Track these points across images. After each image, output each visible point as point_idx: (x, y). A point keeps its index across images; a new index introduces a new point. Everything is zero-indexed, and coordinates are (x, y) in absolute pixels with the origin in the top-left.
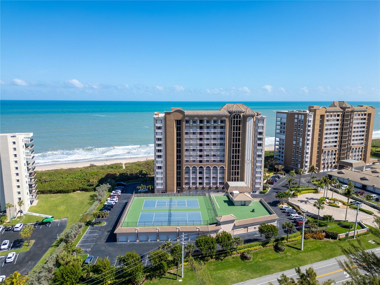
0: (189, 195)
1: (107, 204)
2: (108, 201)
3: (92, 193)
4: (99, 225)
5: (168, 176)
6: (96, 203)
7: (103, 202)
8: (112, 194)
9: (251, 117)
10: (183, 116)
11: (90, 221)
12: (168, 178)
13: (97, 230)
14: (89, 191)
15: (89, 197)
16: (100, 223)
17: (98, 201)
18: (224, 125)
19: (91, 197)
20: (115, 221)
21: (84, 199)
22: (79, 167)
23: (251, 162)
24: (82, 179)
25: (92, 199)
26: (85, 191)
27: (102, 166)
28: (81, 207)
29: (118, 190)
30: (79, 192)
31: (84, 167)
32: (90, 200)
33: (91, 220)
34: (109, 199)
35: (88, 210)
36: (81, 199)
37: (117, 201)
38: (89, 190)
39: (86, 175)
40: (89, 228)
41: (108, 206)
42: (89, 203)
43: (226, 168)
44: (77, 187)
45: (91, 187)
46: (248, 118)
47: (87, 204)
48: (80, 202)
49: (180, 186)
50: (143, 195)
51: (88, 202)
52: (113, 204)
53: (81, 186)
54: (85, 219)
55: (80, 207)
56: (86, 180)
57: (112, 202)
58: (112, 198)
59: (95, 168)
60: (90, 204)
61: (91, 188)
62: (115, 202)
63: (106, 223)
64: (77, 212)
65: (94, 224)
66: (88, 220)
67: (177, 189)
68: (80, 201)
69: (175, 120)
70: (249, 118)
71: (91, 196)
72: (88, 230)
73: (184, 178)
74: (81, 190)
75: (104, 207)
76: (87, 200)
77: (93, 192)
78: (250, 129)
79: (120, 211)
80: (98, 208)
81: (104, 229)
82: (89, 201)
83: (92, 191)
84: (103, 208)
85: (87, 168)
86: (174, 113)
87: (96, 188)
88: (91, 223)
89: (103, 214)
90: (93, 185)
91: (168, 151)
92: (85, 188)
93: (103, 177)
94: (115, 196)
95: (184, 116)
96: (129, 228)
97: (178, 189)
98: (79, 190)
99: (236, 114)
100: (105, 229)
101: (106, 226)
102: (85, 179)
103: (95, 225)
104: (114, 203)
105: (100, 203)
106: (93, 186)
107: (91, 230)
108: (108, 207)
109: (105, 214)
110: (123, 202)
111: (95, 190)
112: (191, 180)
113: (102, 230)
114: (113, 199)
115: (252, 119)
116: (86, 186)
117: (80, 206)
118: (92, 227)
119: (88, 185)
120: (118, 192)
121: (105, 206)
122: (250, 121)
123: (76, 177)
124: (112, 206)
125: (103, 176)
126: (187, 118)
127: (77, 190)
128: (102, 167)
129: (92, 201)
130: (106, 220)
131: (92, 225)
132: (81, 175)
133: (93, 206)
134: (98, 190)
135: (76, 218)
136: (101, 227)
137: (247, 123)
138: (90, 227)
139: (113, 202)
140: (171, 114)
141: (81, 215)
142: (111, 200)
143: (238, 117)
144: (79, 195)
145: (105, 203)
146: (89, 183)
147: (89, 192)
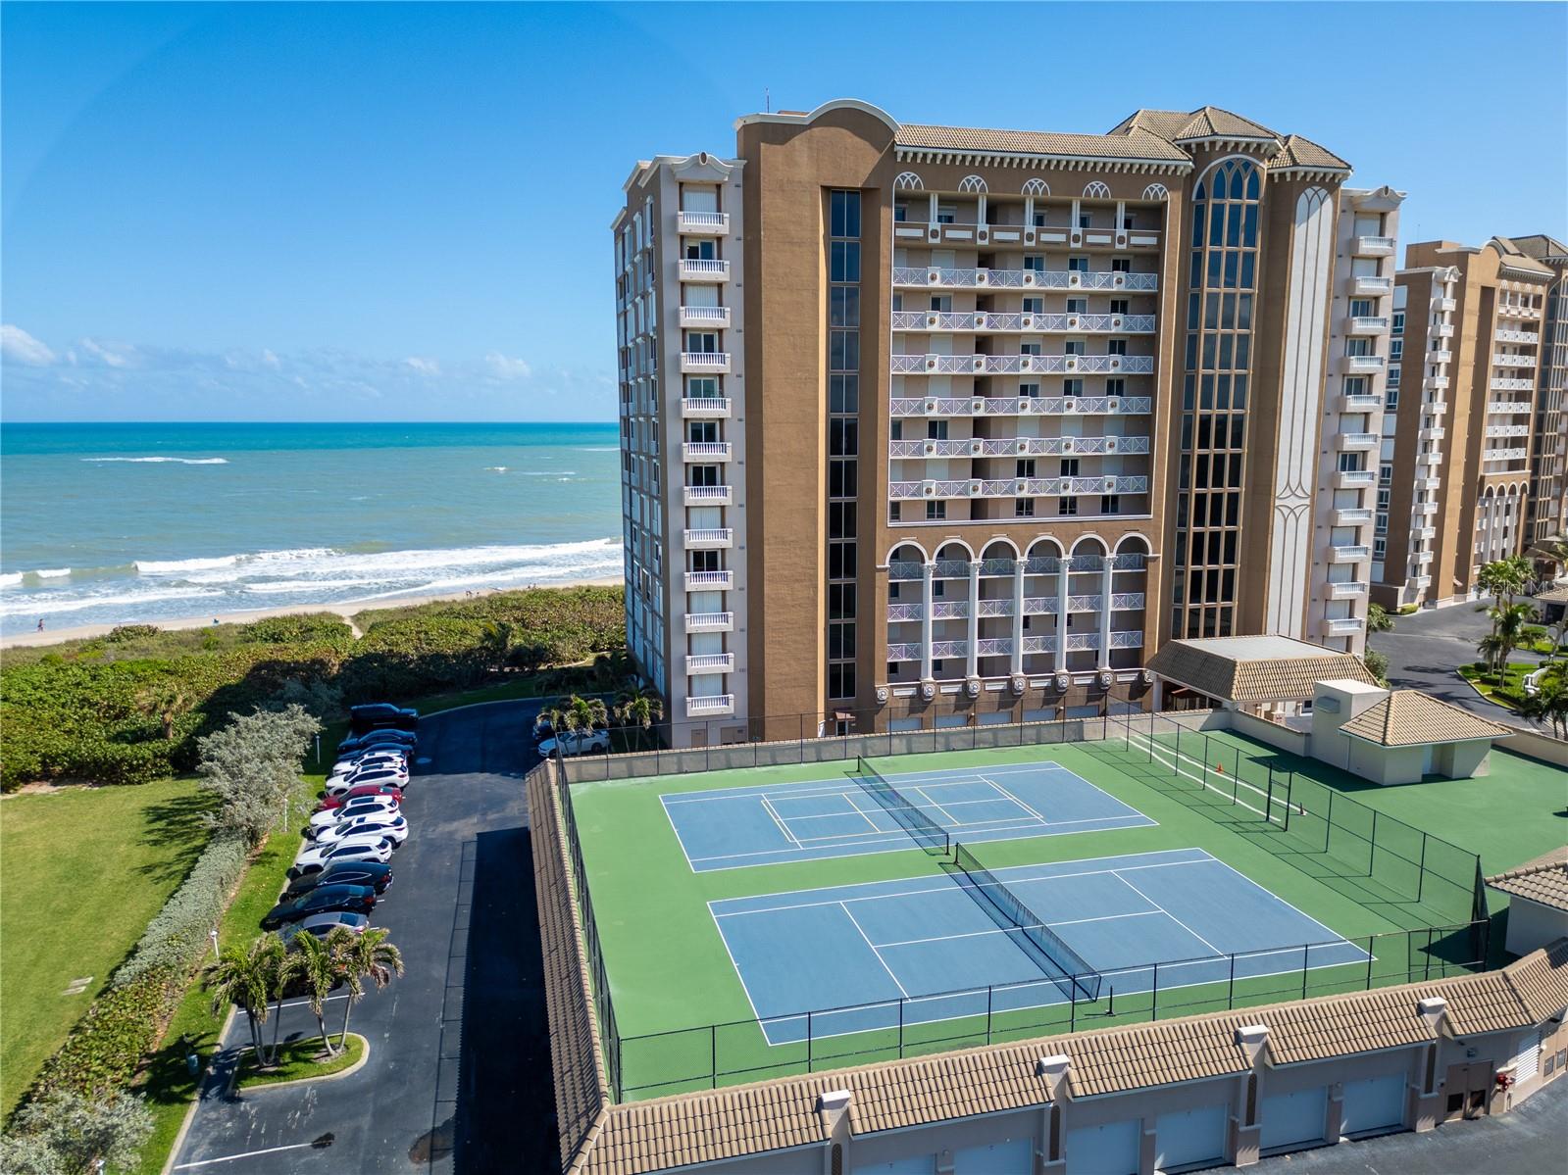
0: (974, 745)
1: (321, 862)
2: (327, 837)
3: (166, 791)
4: (305, 1081)
5: (769, 619)
6: (223, 857)
7: (281, 850)
8: (337, 782)
9: (1323, 192)
10: (879, 156)
11: (181, 1047)
12: (769, 635)
13: (291, 1137)
14: (137, 776)
15: (137, 825)
16: (298, 1050)
17: (240, 844)
18: (1153, 241)
19: (159, 818)
20: (457, 1014)
21: (97, 843)
22: (34, 646)
23: (1307, 502)
24: (63, 706)
25: (169, 836)
26: (99, 783)
27: (203, 632)
28: (72, 911)
29: (378, 754)
30: (44, 789)
31: (69, 643)
32: (156, 843)
33: (195, 1027)
34: (326, 817)
35: (157, 931)
36: (68, 843)
37: (402, 835)
38: (133, 769)
39: (94, 678)
40: (196, 1129)
41: (340, 873)
42: (148, 869)
43: (1156, 551)
44: (21, 756)
45: (146, 750)
46: (1302, 199)
47: (123, 875)
48: (59, 870)
49: (850, 692)
50: (623, 766)
51: (137, 863)
52: (375, 853)
53: (62, 744)
54: (132, 1027)
55: (60, 914)
56: (91, 705)
57: (372, 839)
58: (349, 813)
59: (155, 642)
60: (159, 872)
61: (148, 754)
62: (390, 838)
63: (367, 1048)
64: (35, 964)
65: (244, 1075)
66: (162, 1038)
67: (830, 714)
68: (55, 859)
69: (826, 189)
70: (1309, 192)
71: (156, 814)
72: (187, 1155)
73: (881, 635)
74: (57, 780)
75: (296, 891)
76: (123, 848)
77: (168, 780)
78: (1310, 273)
79: (466, 911)
80: (245, 906)
81: (366, 1122)
82: (141, 855)
83: (160, 776)
84: (300, 902)
85: (95, 644)
86: (816, 130)
87: (202, 739)
88: (204, 1060)
89: (340, 953)
90: (161, 733)
91: (770, 434)
92: (99, 753)
93: (233, 681)
94: (375, 791)
95: (891, 158)
96: (728, 1092)
97: (840, 716)
98: (45, 776)
99: (1229, 164)
100: (382, 1116)
101: (385, 1078)
102: (85, 702)
103: (254, 1089)
104: (383, 845)
105: (252, 863)
106: (166, 736)
107: (222, 1145)
108: (339, 885)
109: (355, 951)
110: (459, 837)
111: (185, 763)
112: (931, 644)
113: (354, 1140)
114: (371, 818)
115: (1329, 203)
116: (106, 745)
117: (61, 902)
118: (226, 1108)
119: (118, 738)
120: (387, 765)
121: (303, 879)
122: (1314, 218)
123: (15, 695)
124: (376, 877)
125: (234, 677)
126: (909, 175)
127: (26, 778)
128: (206, 640)
129: (179, 850)
130: (366, 1017)
131: (210, 1082)
132: (50, 681)
133: (198, 891)
134: (224, 753)
135: (31, 1024)
136: (330, 1096)
137: (1299, 232)
138: (194, 1107)
139: (379, 840)
140: (797, 141)
141: (80, 986)
142: (346, 830)
143: (1246, 182)
144: (43, 817)
145: (294, 855)
146: (121, 726)
147: (130, 782)
